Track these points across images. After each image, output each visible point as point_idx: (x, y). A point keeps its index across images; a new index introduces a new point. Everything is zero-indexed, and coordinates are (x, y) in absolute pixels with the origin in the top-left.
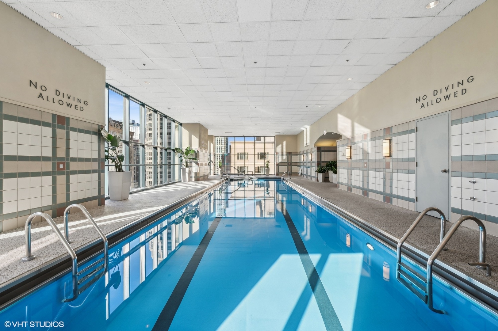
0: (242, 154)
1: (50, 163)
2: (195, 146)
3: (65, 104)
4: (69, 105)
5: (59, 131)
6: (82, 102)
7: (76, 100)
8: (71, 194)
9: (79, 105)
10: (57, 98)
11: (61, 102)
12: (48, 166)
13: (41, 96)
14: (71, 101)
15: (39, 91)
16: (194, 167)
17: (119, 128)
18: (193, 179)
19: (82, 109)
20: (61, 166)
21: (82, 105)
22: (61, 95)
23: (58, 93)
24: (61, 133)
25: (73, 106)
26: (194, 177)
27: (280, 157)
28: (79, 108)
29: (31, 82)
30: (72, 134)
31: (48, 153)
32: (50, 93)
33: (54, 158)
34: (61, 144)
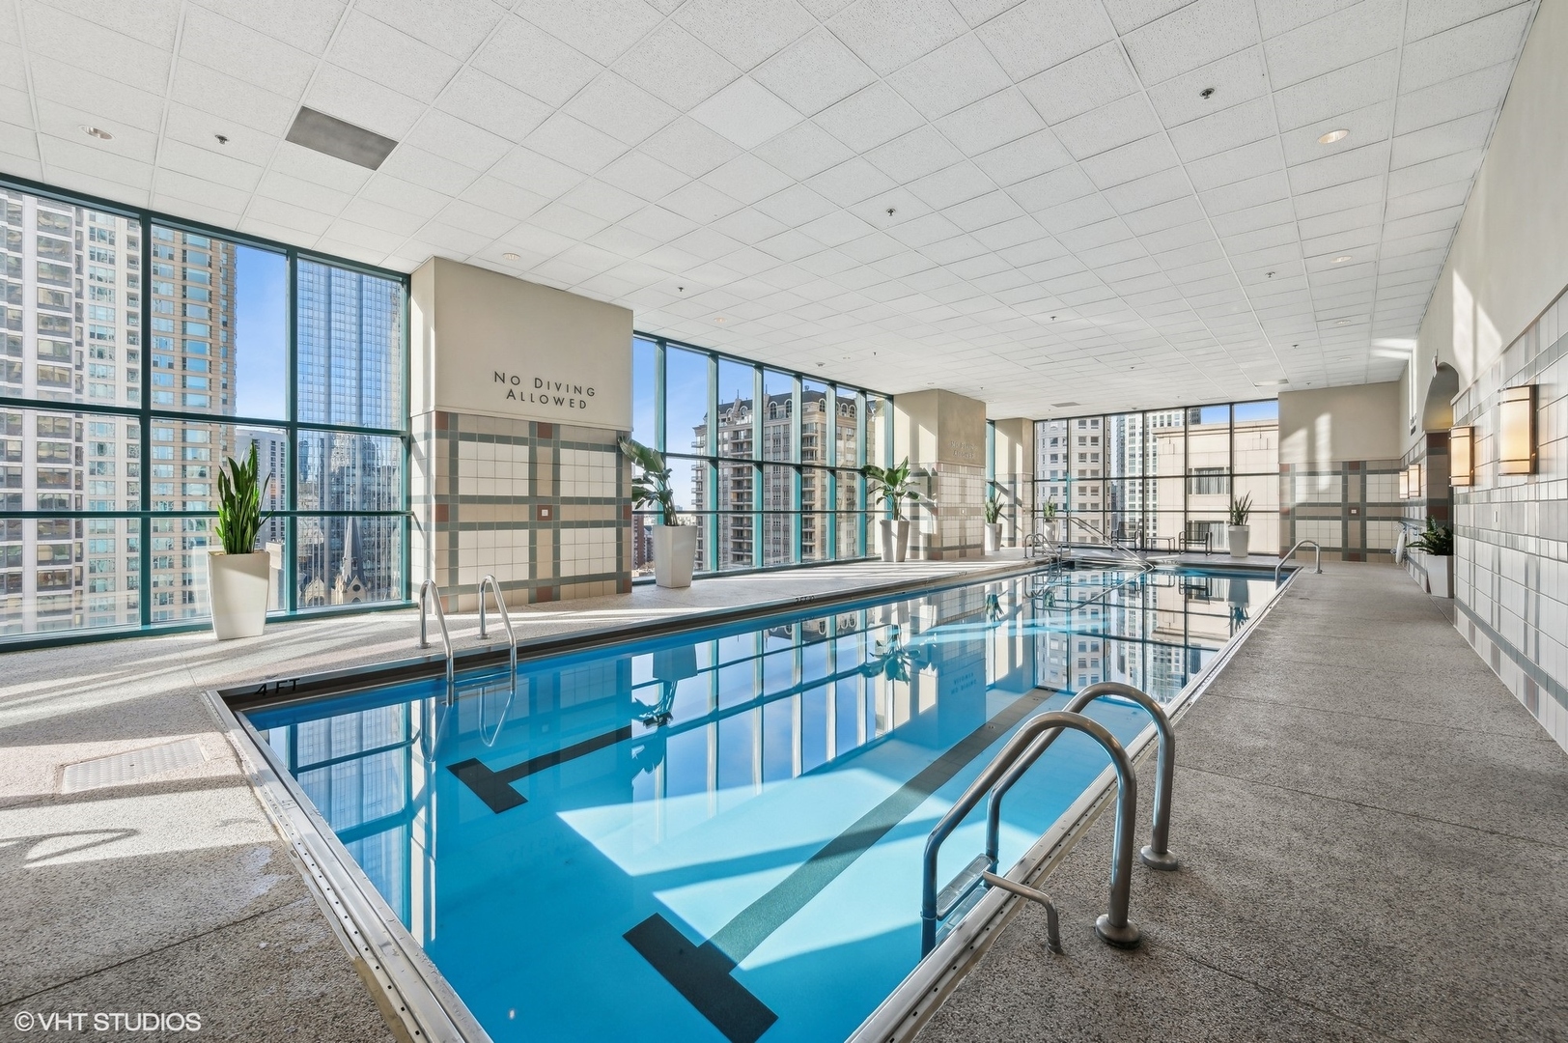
0: (1204, 473)
1: (525, 508)
2: (928, 458)
3: (551, 401)
4: (559, 401)
5: (540, 450)
6: (584, 391)
7: (571, 389)
8: (562, 565)
9: (577, 397)
10: (537, 393)
11: (544, 399)
12: (522, 513)
13: (511, 394)
14: (562, 394)
15: (508, 385)
16: (925, 518)
17: (847, 415)
18: (922, 555)
19: (583, 405)
20: (545, 513)
21: (584, 396)
22: (545, 385)
23: (538, 383)
24: (545, 452)
25: (566, 403)
26: (925, 549)
27: (1301, 482)
28: (576, 404)
29: (496, 374)
30: (565, 454)
31: (523, 490)
32: (527, 387)
33: (533, 499)
34: (545, 473)
